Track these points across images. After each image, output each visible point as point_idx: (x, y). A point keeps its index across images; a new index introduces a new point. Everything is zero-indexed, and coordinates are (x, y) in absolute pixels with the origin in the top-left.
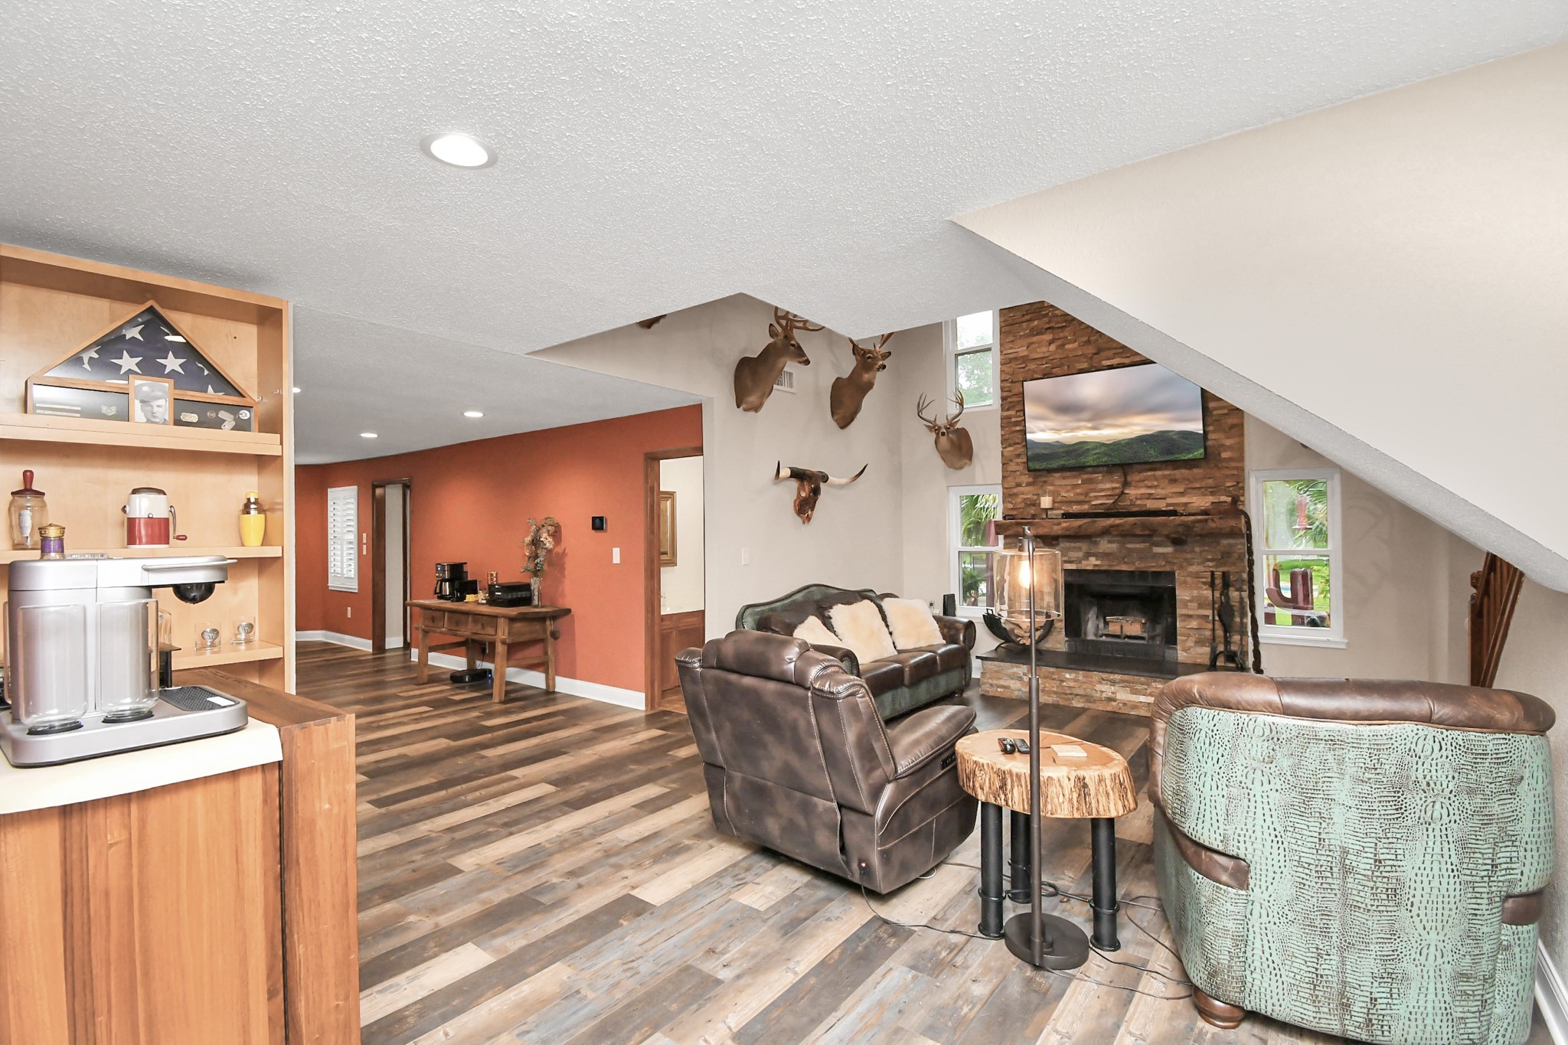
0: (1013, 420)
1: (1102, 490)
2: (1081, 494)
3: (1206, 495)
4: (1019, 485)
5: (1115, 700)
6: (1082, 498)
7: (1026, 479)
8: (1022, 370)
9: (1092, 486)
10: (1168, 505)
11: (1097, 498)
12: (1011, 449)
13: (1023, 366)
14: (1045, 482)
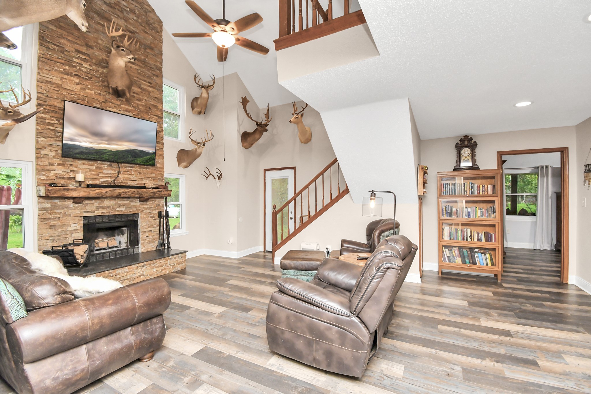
0: (47, 121)
1: (107, 174)
2: (94, 175)
3: (151, 181)
4: (51, 164)
5: (143, 275)
6: (94, 177)
7: (57, 161)
8: (55, 92)
9: (101, 171)
10: (138, 184)
11: (103, 177)
12: (45, 139)
13: (57, 89)
14: (71, 165)
